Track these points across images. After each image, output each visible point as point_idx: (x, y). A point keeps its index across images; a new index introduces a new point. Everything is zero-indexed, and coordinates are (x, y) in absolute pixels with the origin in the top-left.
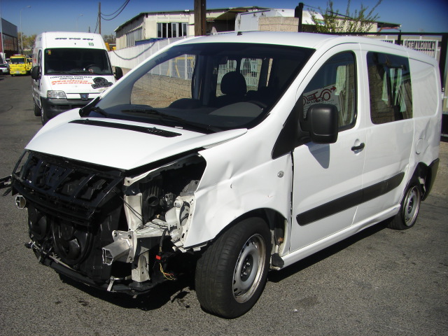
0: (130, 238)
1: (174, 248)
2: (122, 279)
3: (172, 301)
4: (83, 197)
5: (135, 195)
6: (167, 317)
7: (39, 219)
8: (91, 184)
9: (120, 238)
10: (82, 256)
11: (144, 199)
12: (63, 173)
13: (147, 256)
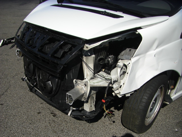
0: (86, 85)
1: (113, 94)
2: (78, 109)
3: (105, 117)
4: (56, 55)
5: (90, 56)
6: (102, 129)
7: (29, 65)
8: (61, 47)
9: (78, 84)
10: (53, 93)
11: (96, 59)
12: (44, 38)
13: (94, 96)
